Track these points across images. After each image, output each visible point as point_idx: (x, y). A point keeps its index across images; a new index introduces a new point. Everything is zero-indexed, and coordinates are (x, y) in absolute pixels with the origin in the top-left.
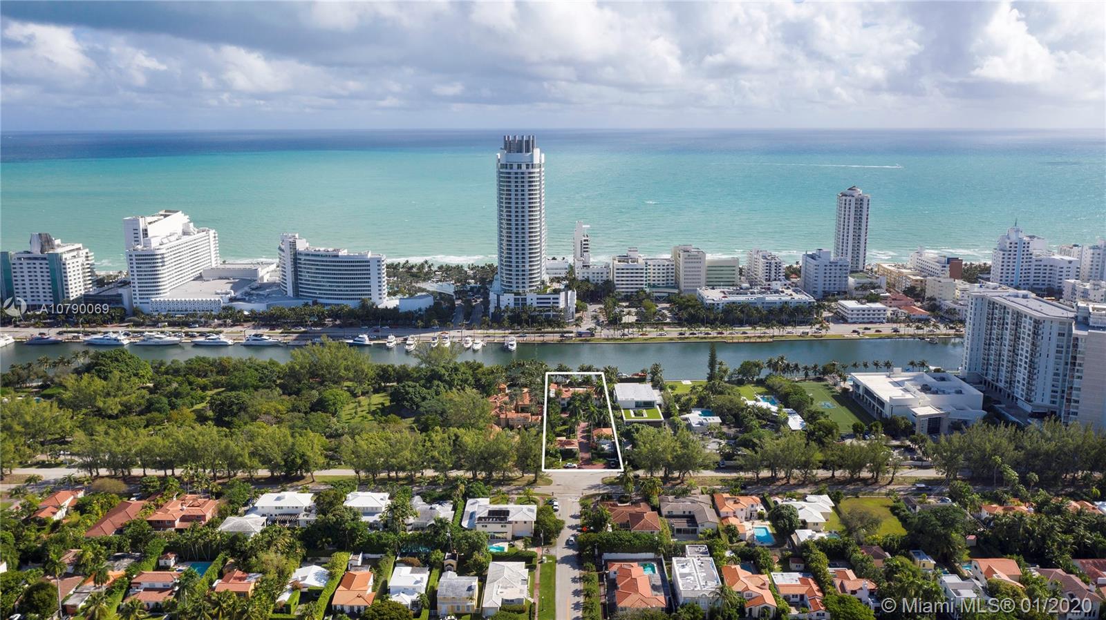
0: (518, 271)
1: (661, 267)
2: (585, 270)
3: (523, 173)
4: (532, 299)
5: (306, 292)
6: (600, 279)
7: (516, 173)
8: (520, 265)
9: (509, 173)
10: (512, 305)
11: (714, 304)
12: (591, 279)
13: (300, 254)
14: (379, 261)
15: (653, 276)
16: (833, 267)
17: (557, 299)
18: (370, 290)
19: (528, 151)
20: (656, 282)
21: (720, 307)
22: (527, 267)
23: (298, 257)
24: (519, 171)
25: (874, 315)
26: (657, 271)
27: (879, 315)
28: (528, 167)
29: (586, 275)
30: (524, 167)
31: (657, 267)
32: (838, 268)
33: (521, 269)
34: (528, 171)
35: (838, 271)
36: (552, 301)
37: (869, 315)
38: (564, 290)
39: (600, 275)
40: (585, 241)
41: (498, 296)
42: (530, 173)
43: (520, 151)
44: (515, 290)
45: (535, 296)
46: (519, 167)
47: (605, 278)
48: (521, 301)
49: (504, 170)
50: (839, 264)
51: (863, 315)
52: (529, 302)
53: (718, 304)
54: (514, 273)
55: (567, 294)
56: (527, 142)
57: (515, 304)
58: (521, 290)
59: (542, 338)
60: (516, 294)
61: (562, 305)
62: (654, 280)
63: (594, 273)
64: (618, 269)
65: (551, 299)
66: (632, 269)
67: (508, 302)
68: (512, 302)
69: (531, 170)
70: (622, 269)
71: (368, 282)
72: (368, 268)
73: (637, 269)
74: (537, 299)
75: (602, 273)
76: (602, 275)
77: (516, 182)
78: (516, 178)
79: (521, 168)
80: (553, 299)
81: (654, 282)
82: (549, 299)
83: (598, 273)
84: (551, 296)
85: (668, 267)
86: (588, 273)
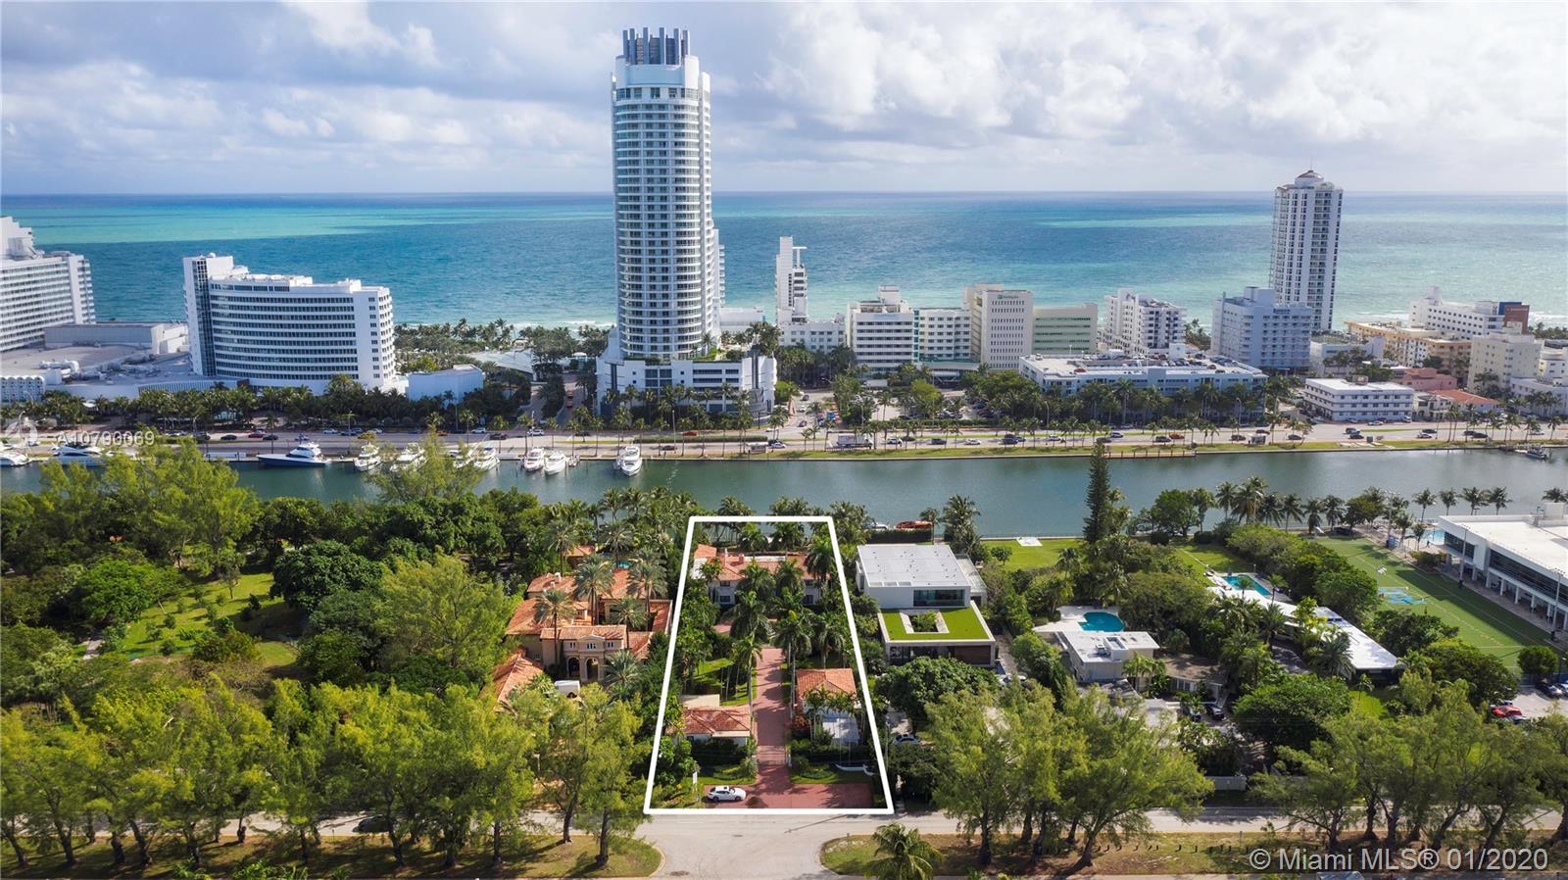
0: (653, 314)
1: (945, 322)
2: (797, 327)
3: (662, 107)
4: (682, 371)
5: (228, 365)
6: (825, 344)
7: (649, 107)
8: (659, 301)
9: (634, 107)
10: (641, 386)
11: (1060, 383)
12: (808, 343)
13: (217, 287)
14: (372, 299)
15: (928, 337)
16: (1280, 321)
17: (736, 371)
18: (356, 360)
19: (672, 60)
20: (935, 352)
21: (1074, 388)
22: (673, 306)
23: (213, 292)
24: (655, 101)
25: (1386, 405)
26: (936, 330)
27: (1396, 405)
28: (673, 92)
29: (798, 337)
30: (665, 94)
31: (936, 322)
32: (1291, 321)
33: (659, 309)
34: (674, 101)
35: (1290, 328)
36: (724, 376)
37: (1376, 405)
38: (750, 354)
39: (825, 337)
40: (797, 274)
41: (614, 366)
42: (677, 107)
43: (655, 60)
44: (647, 353)
45: (688, 366)
46: (656, 92)
47: (835, 342)
48: (658, 377)
49: (624, 102)
50: (1291, 314)
51: (1365, 405)
52: (676, 377)
53: (1069, 383)
54: (645, 318)
55: (755, 364)
56: (672, 43)
57: (648, 383)
58: (661, 354)
60: (649, 362)
61: (746, 384)
62: (931, 348)
63: (813, 333)
64: (861, 324)
65: (724, 371)
66: (889, 324)
67: (634, 378)
68: (641, 377)
69: (681, 102)
70: (870, 324)
71: (351, 343)
72: (351, 313)
73: (899, 323)
74: (695, 372)
75: (830, 333)
76: (830, 336)
77: (649, 125)
78: (649, 116)
79: (658, 96)
80: (728, 372)
81: (931, 352)
82: (720, 372)
83: (822, 333)
84: (724, 367)
85: (958, 322)
86: (802, 333)
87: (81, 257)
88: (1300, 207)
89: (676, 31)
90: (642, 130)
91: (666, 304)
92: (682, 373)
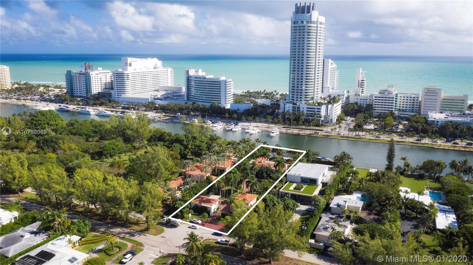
1: (409, 99)
2: (356, 97)
3: (304, 27)
5: (193, 98)
6: (365, 103)
7: (300, 27)
8: (300, 86)
9: (296, 27)
10: (291, 111)
11: (434, 121)
12: (359, 103)
13: (191, 77)
14: (225, 82)
15: (400, 103)
17: (320, 109)
18: (220, 98)
19: (308, 12)
20: (405, 108)
21: (440, 123)
22: (304, 88)
23: (190, 79)
24: (302, 25)
28: (308, 22)
29: (356, 101)
30: (305, 23)
33: (300, 88)
34: (308, 25)
36: (316, 110)
38: (325, 104)
39: (365, 101)
41: (284, 105)
42: (309, 27)
43: (303, 12)
44: (295, 102)
45: (306, 106)
46: (302, 22)
47: (368, 103)
48: (296, 109)
49: (294, 25)
52: (301, 109)
53: (438, 122)
54: (295, 91)
55: (327, 107)
56: (309, 7)
57: (293, 110)
58: (298, 102)
59: (298, 132)
60: (295, 104)
61: (323, 113)
62: (403, 107)
63: (361, 99)
64: (376, 97)
65: (316, 109)
66: (386, 98)
67: (289, 109)
68: (291, 109)
69: (310, 25)
70: (379, 97)
71: (220, 94)
72: (220, 86)
73: (389, 98)
74: (307, 108)
75: (366, 100)
76: (366, 101)
77: (300, 32)
78: (300, 30)
79: (303, 23)
80: (317, 109)
82: (315, 109)
83: (364, 100)
84: (316, 107)
85: (414, 99)
86: (357, 99)
87: (171, 69)
89: (310, 3)
90: (297, 34)
92: (303, 108)
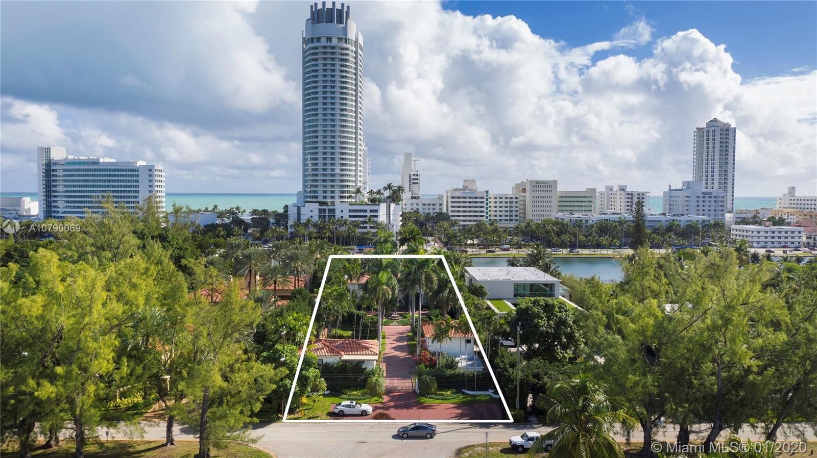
0: (325, 175)
1: (504, 200)
2: (414, 201)
3: (333, 48)
4: (342, 210)
6: (431, 212)
7: (325, 47)
8: (329, 167)
9: (316, 48)
10: (316, 218)
12: (421, 211)
13: (56, 164)
14: (150, 170)
15: (493, 209)
16: (707, 199)
17: (376, 211)
19: (340, 21)
20: (498, 218)
22: (338, 171)
24: (329, 44)
25: (786, 238)
26: (498, 204)
27: (793, 238)
28: (340, 40)
29: (415, 207)
30: (335, 42)
31: (498, 200)
32: (713, 199)
33: (329, 173)
34: (339, 45)
35: (713, 203)
36: (369, 214)
37: (780, 238)
38: (384, 201)
39: (432, 207)
40: (414, 175)
41: (299, 207)
42: (343, 49)
43: (330, 21)
44: (321, 199)
45: (346, 208)
46: (329, 39)
47: (437, 210)
48: (327, 213)
49: (310, 45)
50: (713, 195)
51: (773, 238)
52: (338, 214)
54: (320, 178)
55: (388, 207)
57: (320, 217)
58: (329, 200)
60: (321, 204)
61: (382, 218)
62: (495, 216)
63: (424, 205)
64: (453, 198)
65: (368, 211)
66: (470, 198)
67: (312, 214)
68: (316, 214)
69: (345, 45)
70: (459, 198)
71: (136, 197)
72: (137, 178)
73: (476, 198)
74: (350, 211)
75: (434, 205)
76: (434, 207)
77: (325, 59)
78: (325, 53)
79: (331, 41)
80: (371, 211)
81: (495, 218)
82: (366, 211)
83: (429, 205)
84: (369, 208)
85: (511, 200)
86: (417, 204)
88: (711, 138)
89: (343, 5)
90: (320, 62)
91: (333, 170)
92: (342, 211)
